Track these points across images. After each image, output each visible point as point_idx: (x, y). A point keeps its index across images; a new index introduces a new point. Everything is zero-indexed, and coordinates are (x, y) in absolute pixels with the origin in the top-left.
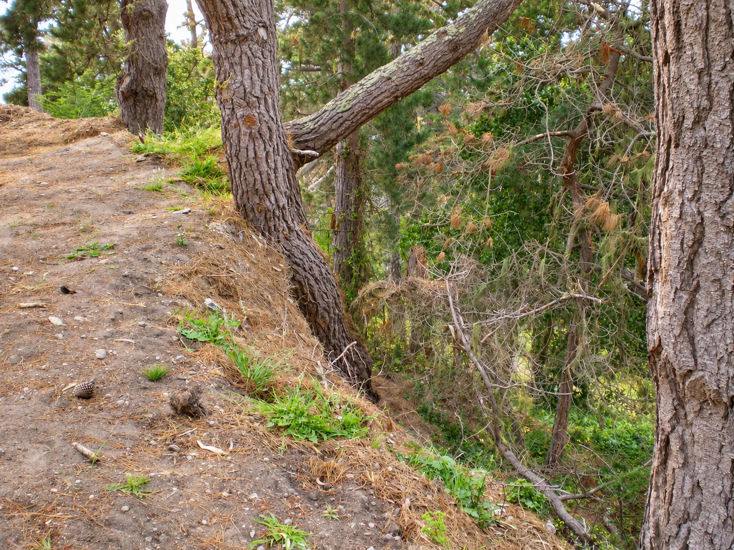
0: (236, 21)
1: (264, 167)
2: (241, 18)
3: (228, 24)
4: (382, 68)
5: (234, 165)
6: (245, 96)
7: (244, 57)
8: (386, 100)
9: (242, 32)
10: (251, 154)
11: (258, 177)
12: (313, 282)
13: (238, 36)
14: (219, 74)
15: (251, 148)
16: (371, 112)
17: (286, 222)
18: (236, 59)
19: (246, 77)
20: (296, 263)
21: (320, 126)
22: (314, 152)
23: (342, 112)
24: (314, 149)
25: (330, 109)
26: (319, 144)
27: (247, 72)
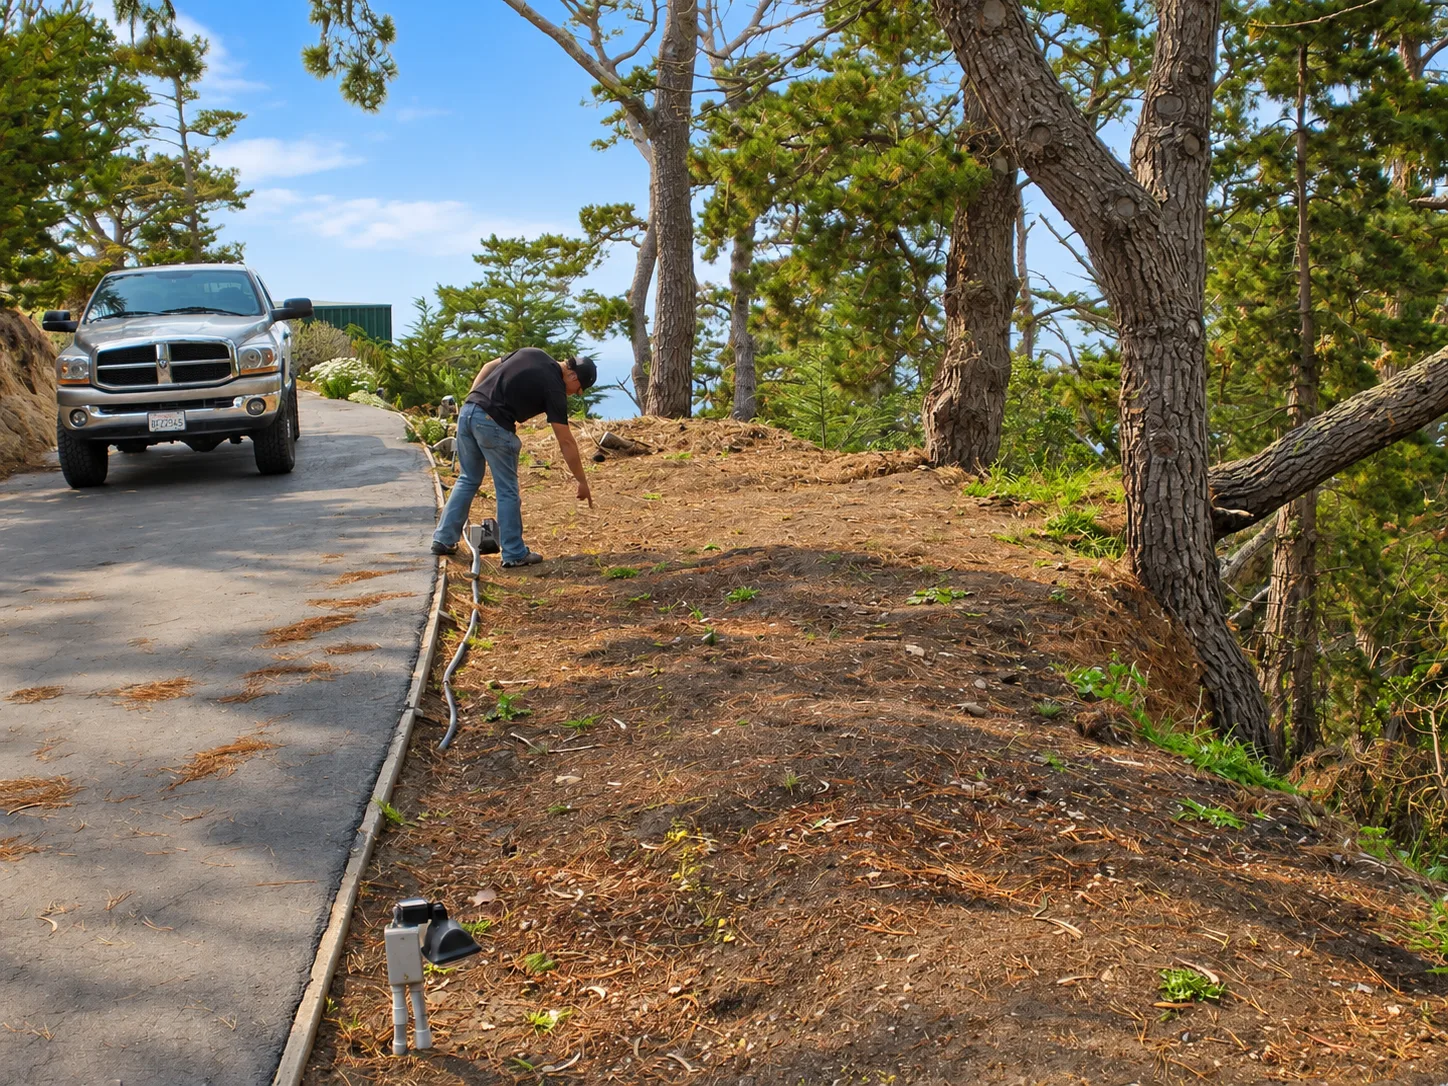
0: (1159, 310)
1: (1179, 514)
2: (1168, 307)
3: (1148, 314)
4: (1365, 392)
5: (1136, 507)
6: (1163, 409)
7: (1166, 356)
8: (1368, 442)
9: (1167, 325)
10: (1163, 493)
11: (1168, 525)
12: (1230, 698)
13: (1160, 330)
14: (1128, 380)
15: (1163, 485)
16: (1343, 459)
17: (1201, 597)
18: (1156, 361)
19: (1166, 387)
20: (1209, 663)
21: (1259, 475)
22: (1245, 513)
23: (1296, 457)
24: (1245, 509)
25: (1276, 450)
26: (1253, 503)
27: (1168, 378)
